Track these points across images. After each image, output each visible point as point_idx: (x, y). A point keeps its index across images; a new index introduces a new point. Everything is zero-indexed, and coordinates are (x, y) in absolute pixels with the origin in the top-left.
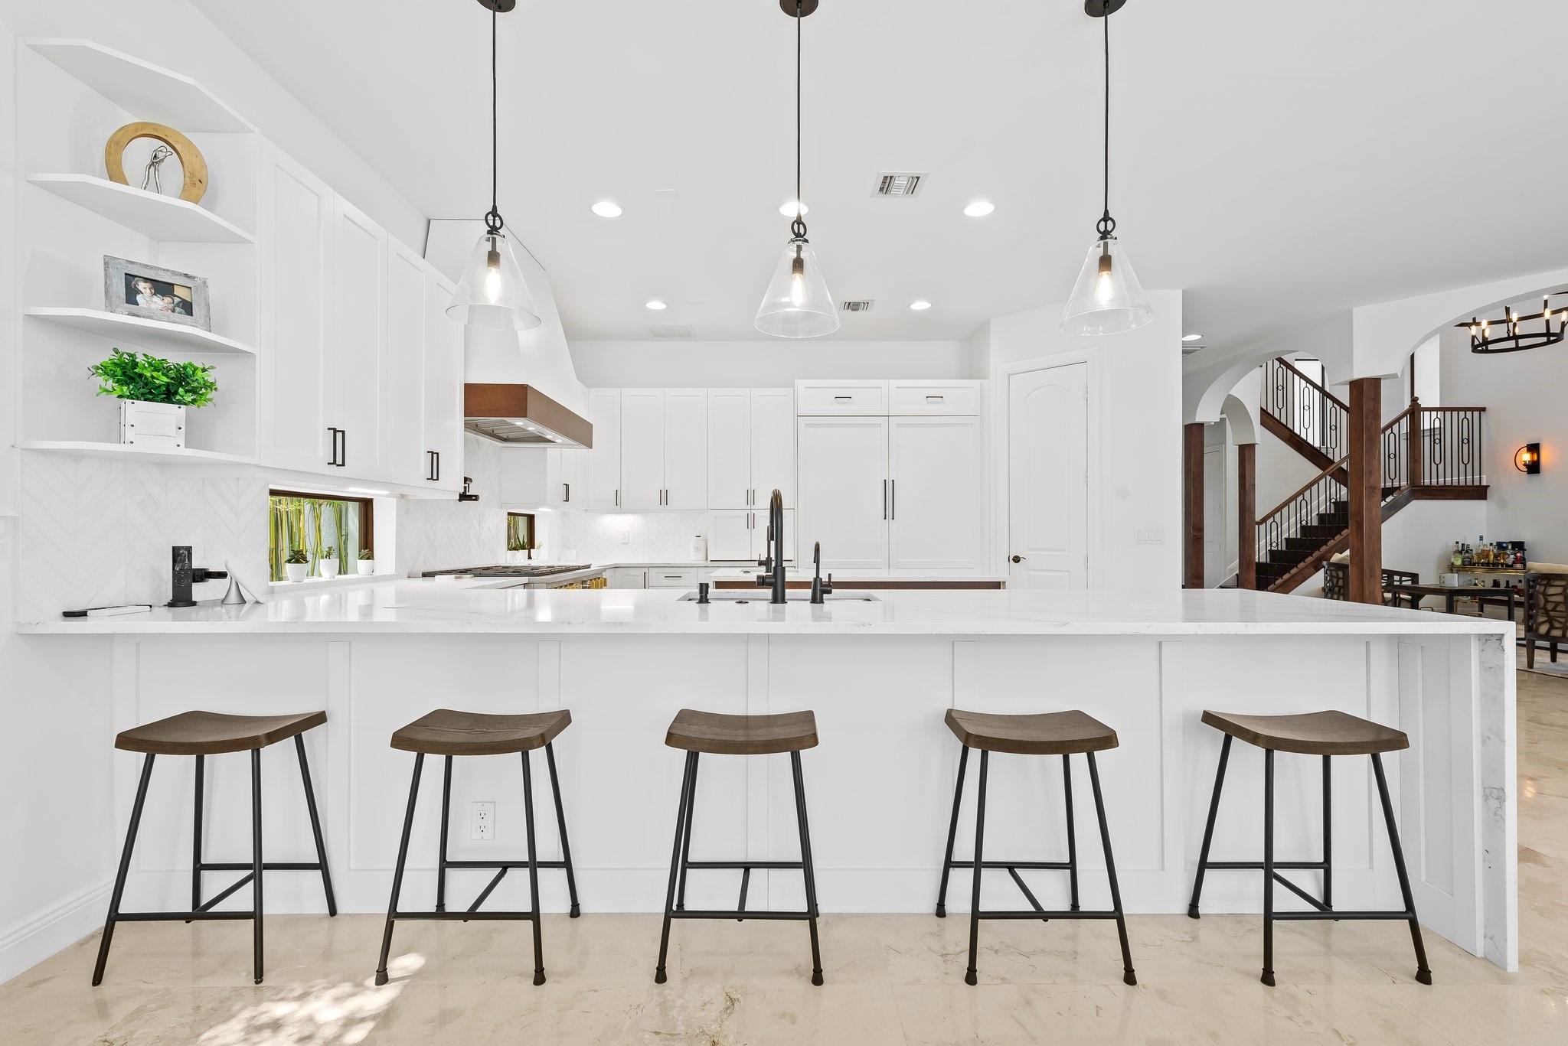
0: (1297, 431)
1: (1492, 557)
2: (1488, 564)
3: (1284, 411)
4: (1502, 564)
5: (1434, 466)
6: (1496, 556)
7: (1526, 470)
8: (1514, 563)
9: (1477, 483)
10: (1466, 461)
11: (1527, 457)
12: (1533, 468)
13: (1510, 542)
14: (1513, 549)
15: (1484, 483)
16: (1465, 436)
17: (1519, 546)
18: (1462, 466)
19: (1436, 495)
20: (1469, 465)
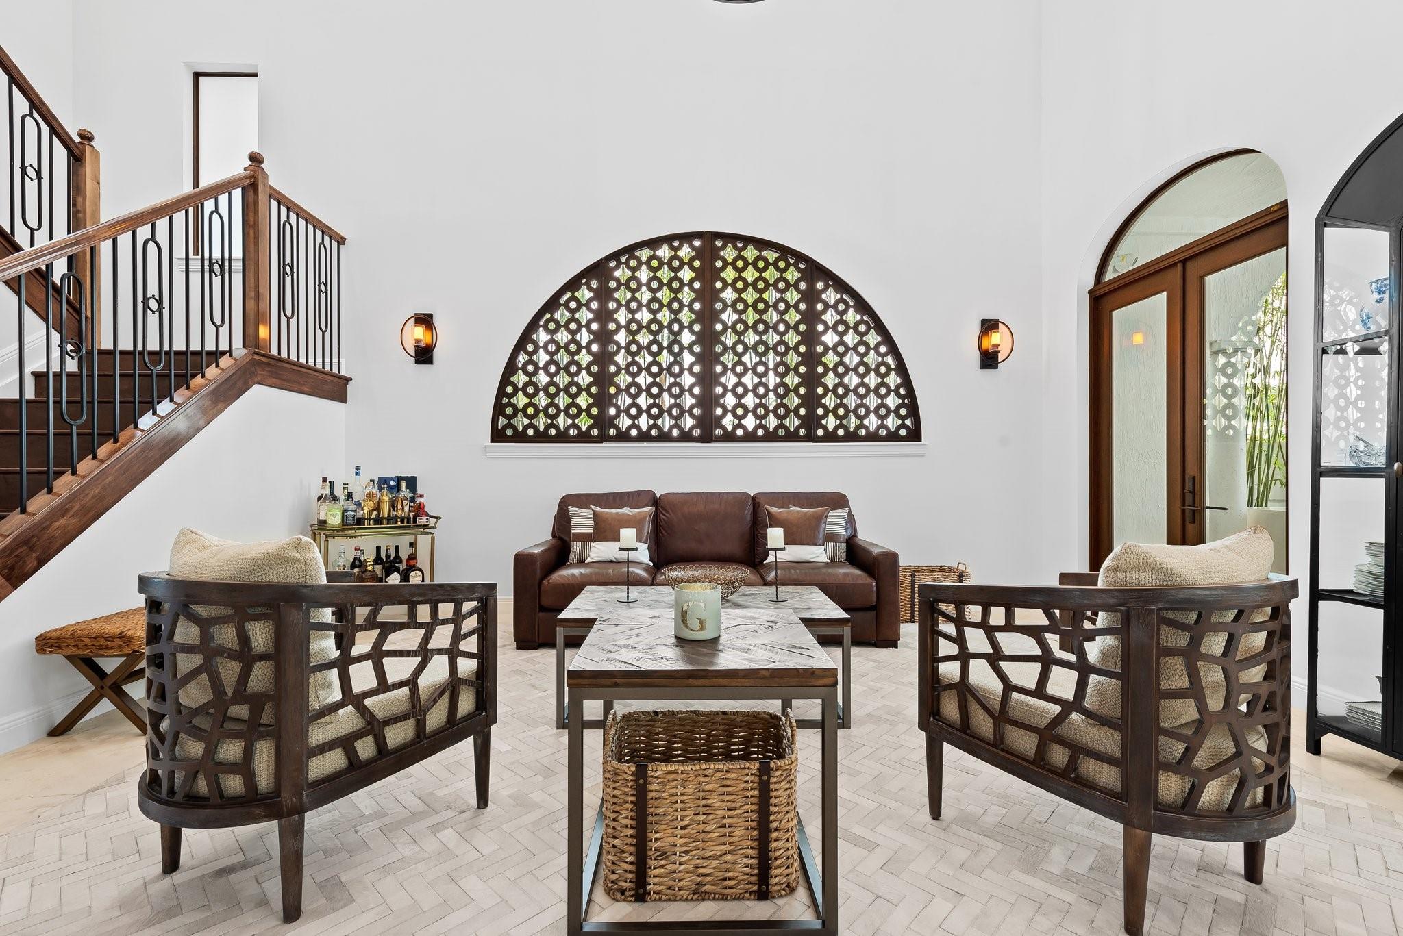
2: (381, 519)
5: (284, 320)
6: (392, 505)
8: (416, 515)
9: (335, 371)
10: (323, 328)
11: (413, 333)
12: (424, 355)
13: (400, 478)
15: (345, 373)
16: (323, 279)
17: (410, 484)
18: (319, 333)
19: (288, 381)
20: (327, 334)
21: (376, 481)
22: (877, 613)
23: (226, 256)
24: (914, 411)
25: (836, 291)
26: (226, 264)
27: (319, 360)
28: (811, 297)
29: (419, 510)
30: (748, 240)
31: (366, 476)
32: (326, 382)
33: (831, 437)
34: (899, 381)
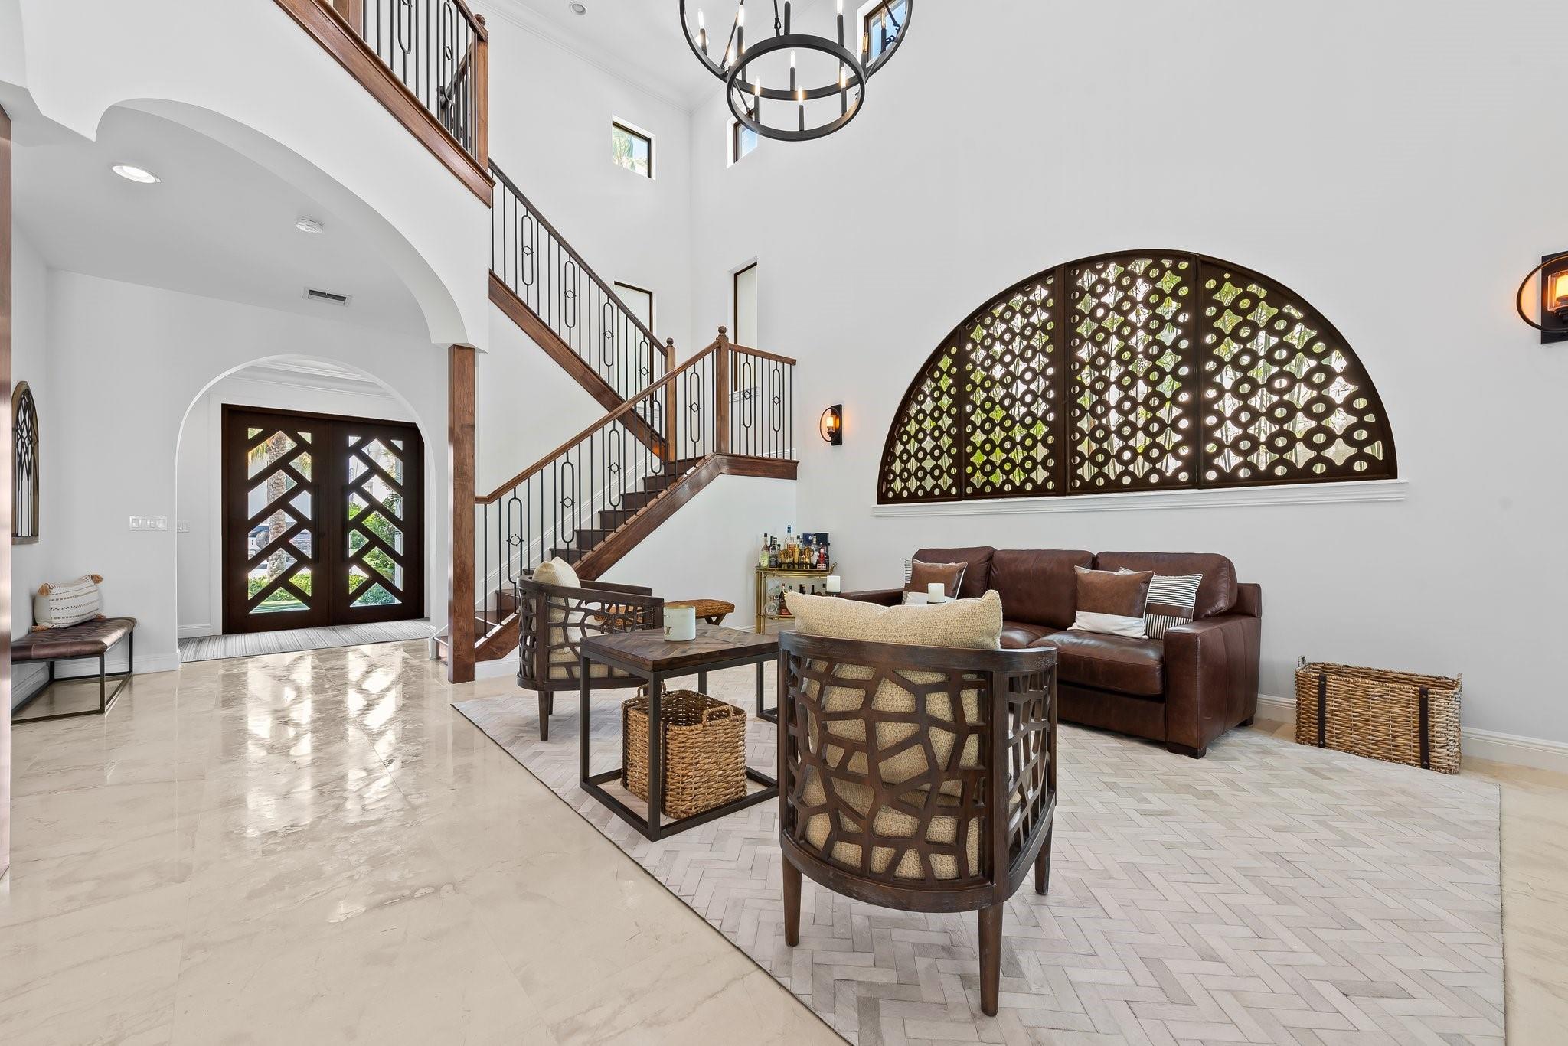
0: (594, 367)
1: (797, 555)
2: (793, 564)
3: (574, 331)
4: (807, 564)
5: (743, 429)
6: (801, 554)
7: (830, 439)
8: (818, 562)
9: (787, 458)
10: (777, 428)
11: (830, 421)
12: (836, 437)
13: (816, 534)
14: (818, 543)
15: (794, 459)
16: (776, 394)
17: (823, 539)
18: (773, 433)
19: (745, 469)
20: (780, 433)
21: (801, 537)
22: (1165, 706)
23: (753, 386)
24: (1382, 431)
25: (1235, 285)
26: (753, 391)
27: (780, 451)
28: (1196, 301)
29: (825, 558)
30: (1106, 258)
31: (794, 533)
32: (777, 466)
33: (1227, 480)
34: (1352, 388)
